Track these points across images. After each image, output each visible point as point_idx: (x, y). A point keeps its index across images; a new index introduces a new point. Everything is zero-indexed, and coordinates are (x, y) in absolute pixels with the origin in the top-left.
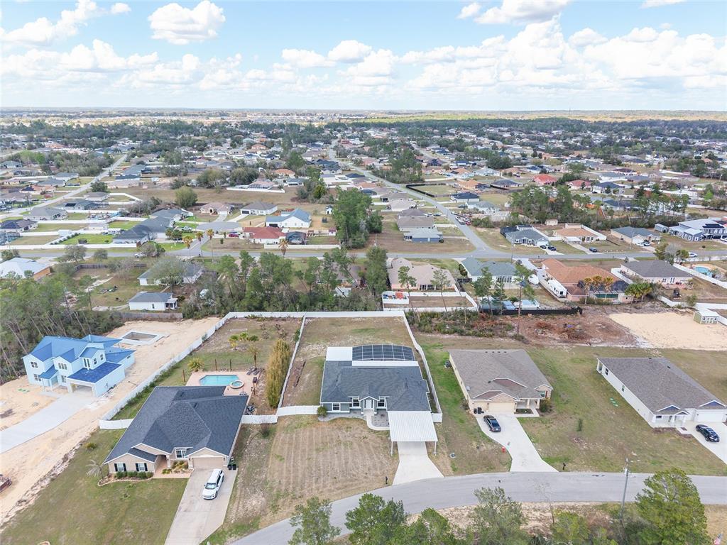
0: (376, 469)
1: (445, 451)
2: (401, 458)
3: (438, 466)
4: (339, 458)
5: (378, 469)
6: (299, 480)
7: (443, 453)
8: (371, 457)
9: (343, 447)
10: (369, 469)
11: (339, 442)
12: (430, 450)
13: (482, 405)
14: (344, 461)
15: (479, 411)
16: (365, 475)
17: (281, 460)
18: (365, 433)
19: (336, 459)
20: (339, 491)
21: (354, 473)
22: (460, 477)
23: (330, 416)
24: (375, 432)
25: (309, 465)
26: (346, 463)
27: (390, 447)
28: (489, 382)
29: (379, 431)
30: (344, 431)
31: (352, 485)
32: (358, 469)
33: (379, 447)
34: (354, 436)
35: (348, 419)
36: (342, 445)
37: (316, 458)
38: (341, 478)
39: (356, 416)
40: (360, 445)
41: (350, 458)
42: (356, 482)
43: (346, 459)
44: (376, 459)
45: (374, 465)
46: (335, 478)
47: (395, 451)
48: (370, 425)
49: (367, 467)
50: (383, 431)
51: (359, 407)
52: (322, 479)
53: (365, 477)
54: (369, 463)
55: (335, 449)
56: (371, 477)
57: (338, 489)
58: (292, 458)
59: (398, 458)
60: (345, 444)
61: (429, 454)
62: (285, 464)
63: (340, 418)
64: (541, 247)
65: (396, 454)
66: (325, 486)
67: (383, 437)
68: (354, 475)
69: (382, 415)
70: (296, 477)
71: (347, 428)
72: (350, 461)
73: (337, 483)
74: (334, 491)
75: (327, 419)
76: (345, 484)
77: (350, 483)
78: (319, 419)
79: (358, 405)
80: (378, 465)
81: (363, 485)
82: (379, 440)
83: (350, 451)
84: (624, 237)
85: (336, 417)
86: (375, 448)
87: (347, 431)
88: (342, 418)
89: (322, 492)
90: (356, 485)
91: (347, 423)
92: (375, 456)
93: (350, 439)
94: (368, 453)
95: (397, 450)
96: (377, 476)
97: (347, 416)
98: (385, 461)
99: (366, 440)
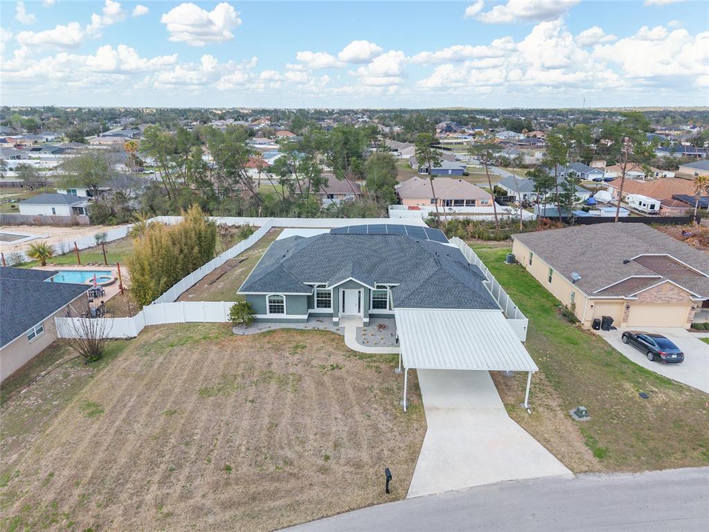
0: (358, 445)
1: (554, 404)
2: (431, 419)
3: (546, 443)
4: (256, 415)
5: (365, 444)
6: (114, 473)
7: (548, 407)
8: (346, 412)
9: (273, 386)
10: (336, 445)
11: (267, 377)
12: (511, 400)
13: (612, 310)
14: (266, 421)
15: (605, 323)
16: (321, 462)
17: (91, 414)
18: (338, 358)
19: (246, 416)
20: (228, 514)
21: (290, 454)
22: (625, 478)
23: (261, 325)
24: (362, 356)
25: (164, 430)
26: (273, 426)
27: (400, 389)
28: (626, 262)
29: (371, 356)
30: (287, 354)
31: (277, 491)
32: (303, 442)
33: (371, 389)
34: (308, 363)
35: (302, 332)
36: (273, 382)
37: (192, 412)
38: (245, 469)
39: (321, 326)
40: (320, 384)
41: (288, 413)
42: (293, 483)
43: (276, 415)
44: (358, 418)
45: (353, 434)
46: (228, 469)
47: (414, 398)
48: (351, 342)
49: (332, 438)
50: (381, 355)
51: (330, 310)
52: (186, 471)
53: (323, 470)
54: (338, 428)
55: (253, 390)
56: (339, 469)
57: (225, 506)
58: (126, 410)
59: (422, 417)
60: (283, 382)
61: (511, 409)
62: (96, 426)
63: (283, 330)
64: (594, 180)
65: (416, 407)
66: (186, 495)
67: (383, 366)
68: (289, 462)
69: (381, 326)
70: (107, 463)
71: (296, 347)
72: (284, 421)
73: (227, 484)
74: (210, 512)
75: (253, 331)
76: (253, 489)
77: (272, 487)
78: (235, 330)
79: (327, 305)
80: (365, 435)
81: (314, 493)
82: (370, 373)
83: (290, 395)
84: (698, 172)
85: (274, 326)
86: (361, 391)
87: (294, 354)
88: (288, 330)
89: (169, 515)
90: (288, 492)
91: (299, 338)
92: (356, 409)
93: (300, 370)
94: (340, 403)
95: (420, 396)
96: (358, 465)
97: (301, 326)
98: (384, 423)
99: (337, 373)
